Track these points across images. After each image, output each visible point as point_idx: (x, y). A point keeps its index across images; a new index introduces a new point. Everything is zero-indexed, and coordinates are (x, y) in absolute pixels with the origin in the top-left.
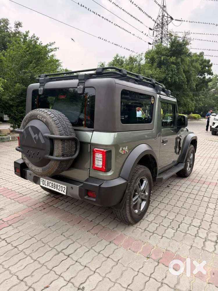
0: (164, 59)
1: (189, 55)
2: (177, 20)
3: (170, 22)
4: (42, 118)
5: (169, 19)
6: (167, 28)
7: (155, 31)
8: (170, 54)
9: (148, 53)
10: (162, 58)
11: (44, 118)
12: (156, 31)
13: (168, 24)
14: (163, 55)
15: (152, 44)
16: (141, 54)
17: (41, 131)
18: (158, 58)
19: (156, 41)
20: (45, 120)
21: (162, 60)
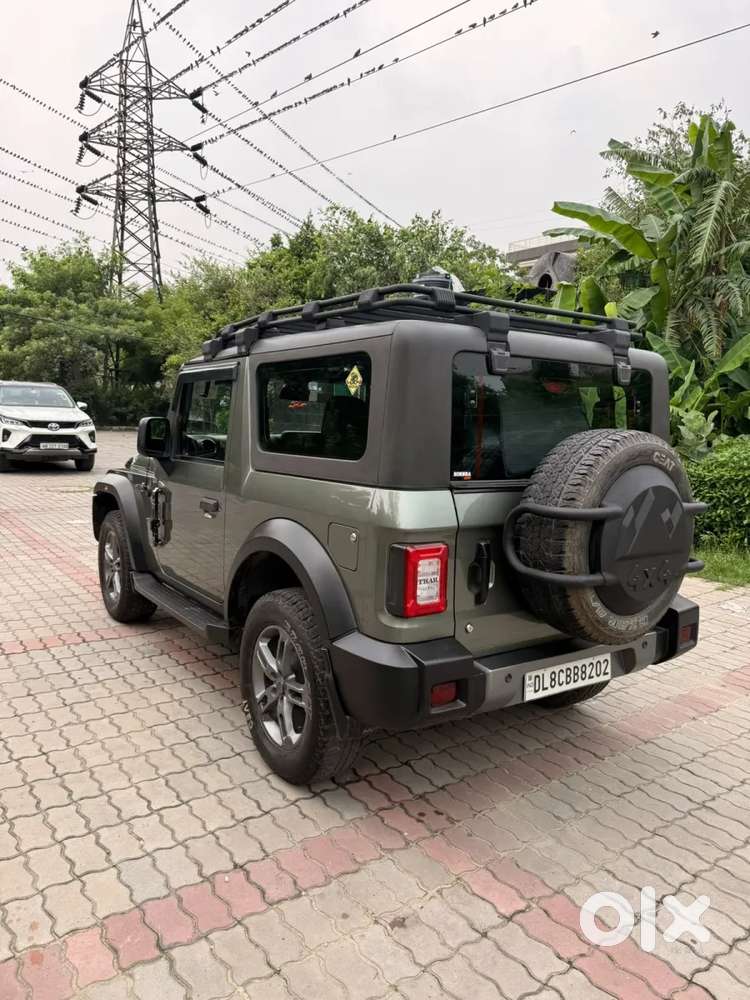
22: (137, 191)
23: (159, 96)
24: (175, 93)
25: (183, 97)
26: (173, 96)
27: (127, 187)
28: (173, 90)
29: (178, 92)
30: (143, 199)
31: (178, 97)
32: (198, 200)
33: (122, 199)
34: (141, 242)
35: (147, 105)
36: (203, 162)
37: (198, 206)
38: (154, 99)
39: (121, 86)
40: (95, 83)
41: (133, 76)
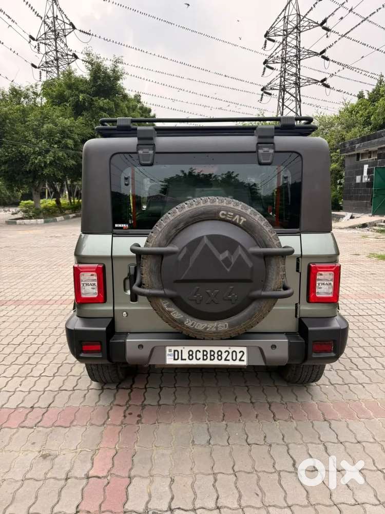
0: (84, 99)
1: (125, 97)
2: (82, 32)
3: (70, 32)
4: (234, 216)
5: (68, 27)
6: (65, 41)
7: (41, 43)
8: (94, 91)
9: (48, 85)
10: (81, 97)
11: (240, 216)
12: (45, 44)
13: (65, 36)
14: (82, 92)
15: (39, 68)
16: (34, 86)
17: (240, 243)
18: (73, 96)
19: (47, 63)
20: (243, 219)
21: (80, 100)
22: (291, 83)
23: (304, 30)
24: (312, 26)
25: (317, 26)
26: (311, 27)
27: (286, 83)
28: (311, 24)
29: (314, 24)
30: (293, 87)
31: (314, 27)
32: (323, 81)
33: (283, 89)
34: (292, 110)
35: (297, 37)
36: (327, 59)
37: (322, 84)
38: (302, 32)
39: (284, 30)
40: (271, 33)
41: (291, 23)
